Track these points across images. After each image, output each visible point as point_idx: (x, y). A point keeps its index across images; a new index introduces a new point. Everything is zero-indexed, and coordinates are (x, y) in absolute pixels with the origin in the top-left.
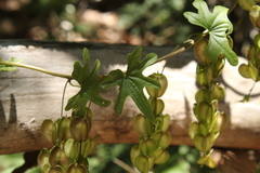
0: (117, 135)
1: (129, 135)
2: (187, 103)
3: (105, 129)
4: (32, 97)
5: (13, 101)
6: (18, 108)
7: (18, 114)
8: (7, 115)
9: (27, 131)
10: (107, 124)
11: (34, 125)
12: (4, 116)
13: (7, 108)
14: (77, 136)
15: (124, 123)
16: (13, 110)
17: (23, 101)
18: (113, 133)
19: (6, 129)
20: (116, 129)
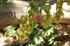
0: (38, 21)
1: (41, 21)
2: (54, 13)
3: (36, 19)
4: (19, 12)
5: (15, 13)
6: (16, 14)
7: (16, 16)
8: (14, 16)
9: (18, 19)
10: (36, 18)
11: (20, 18)
12: (13, 16)
13: (13, 14)
14: (30, 19)
15: (40, 18)
16: (15, 15)
17: (17, 13)
18: (37, 20)
19: (13, 19)
20: (38, 19)
